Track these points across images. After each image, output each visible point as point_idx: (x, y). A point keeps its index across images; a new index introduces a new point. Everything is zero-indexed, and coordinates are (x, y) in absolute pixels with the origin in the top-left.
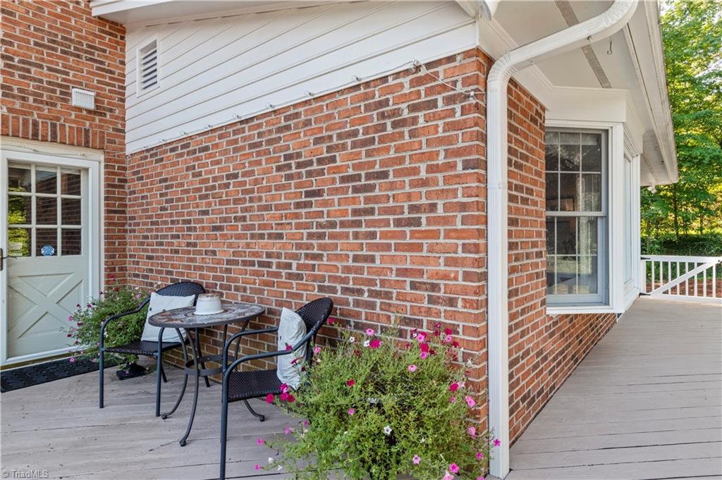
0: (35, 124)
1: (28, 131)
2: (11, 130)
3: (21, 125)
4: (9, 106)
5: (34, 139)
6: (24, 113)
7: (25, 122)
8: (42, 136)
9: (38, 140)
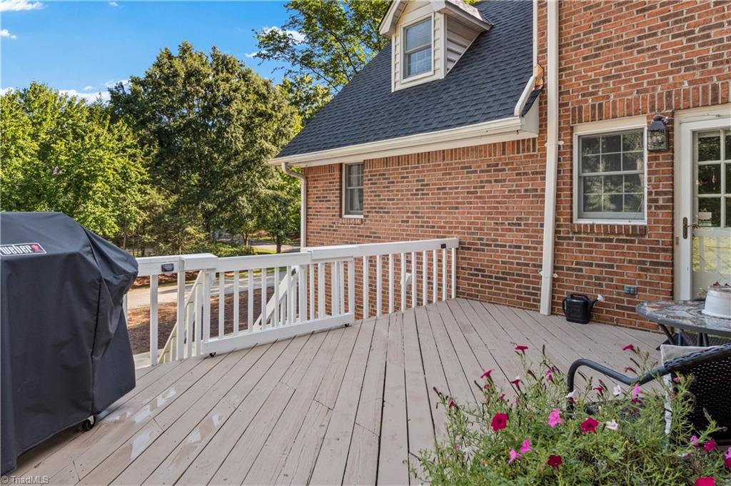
0: (715, 88)
1: (708, 98)
2: (691, 101)
3: (701, 94)
4: (690, 79)
5: (715, 105)
6: (704, 81)
7: (705, 89)
8: (722, 98)
9: (718, 104)
